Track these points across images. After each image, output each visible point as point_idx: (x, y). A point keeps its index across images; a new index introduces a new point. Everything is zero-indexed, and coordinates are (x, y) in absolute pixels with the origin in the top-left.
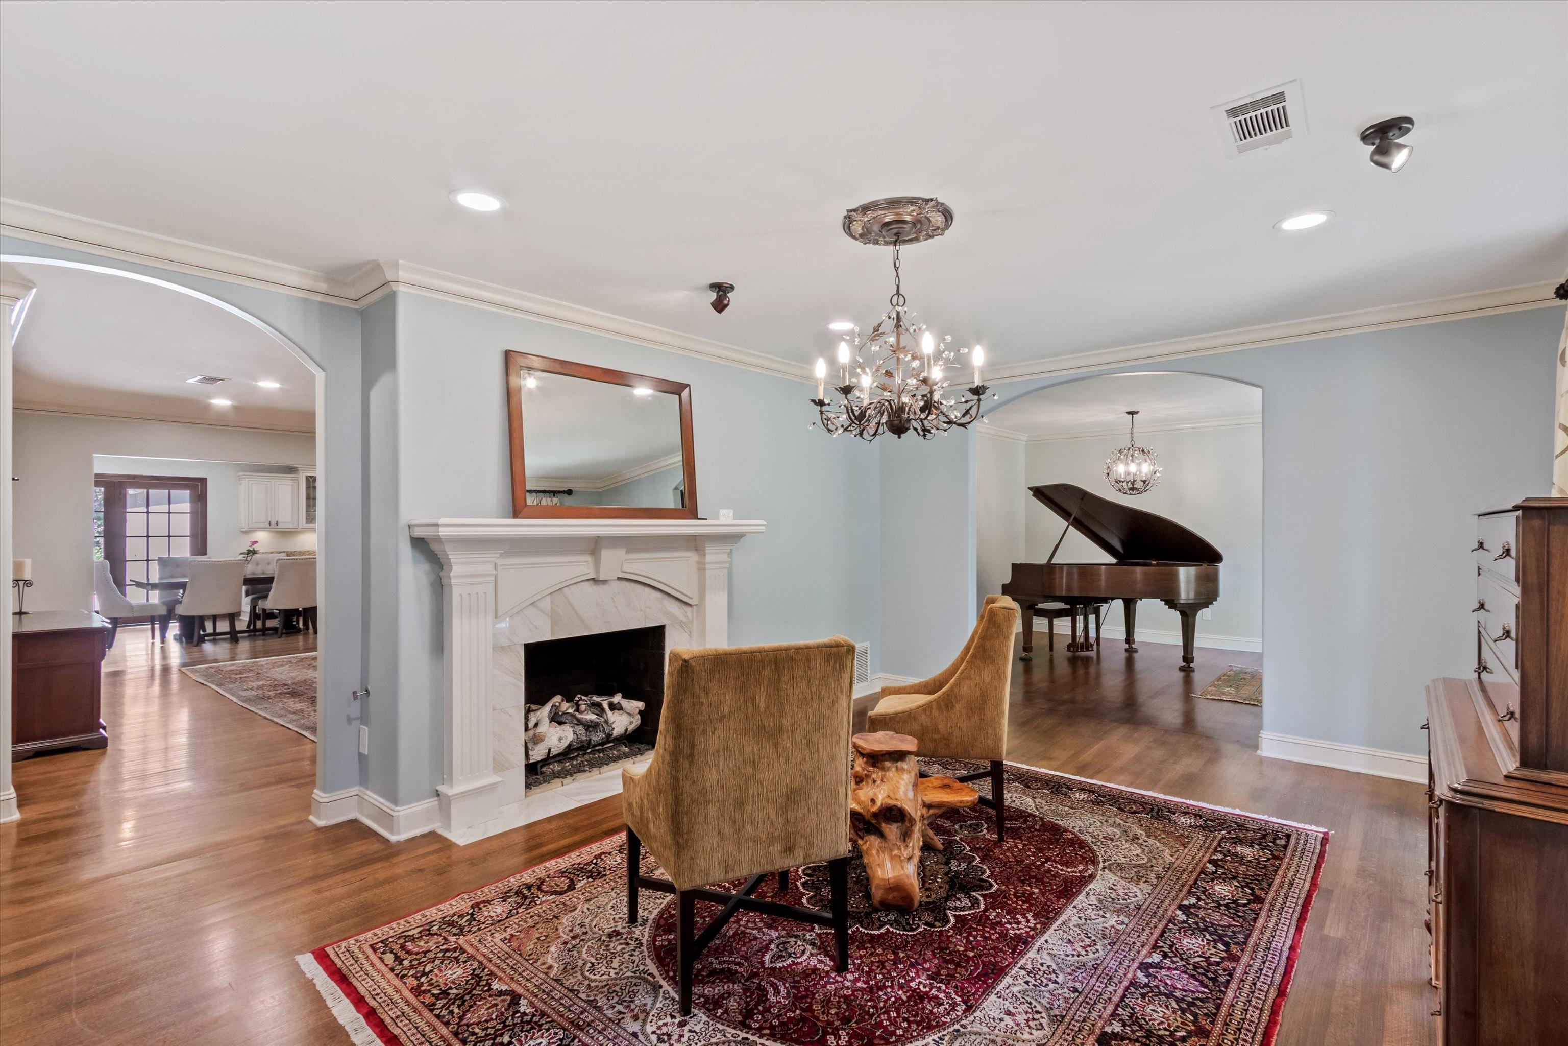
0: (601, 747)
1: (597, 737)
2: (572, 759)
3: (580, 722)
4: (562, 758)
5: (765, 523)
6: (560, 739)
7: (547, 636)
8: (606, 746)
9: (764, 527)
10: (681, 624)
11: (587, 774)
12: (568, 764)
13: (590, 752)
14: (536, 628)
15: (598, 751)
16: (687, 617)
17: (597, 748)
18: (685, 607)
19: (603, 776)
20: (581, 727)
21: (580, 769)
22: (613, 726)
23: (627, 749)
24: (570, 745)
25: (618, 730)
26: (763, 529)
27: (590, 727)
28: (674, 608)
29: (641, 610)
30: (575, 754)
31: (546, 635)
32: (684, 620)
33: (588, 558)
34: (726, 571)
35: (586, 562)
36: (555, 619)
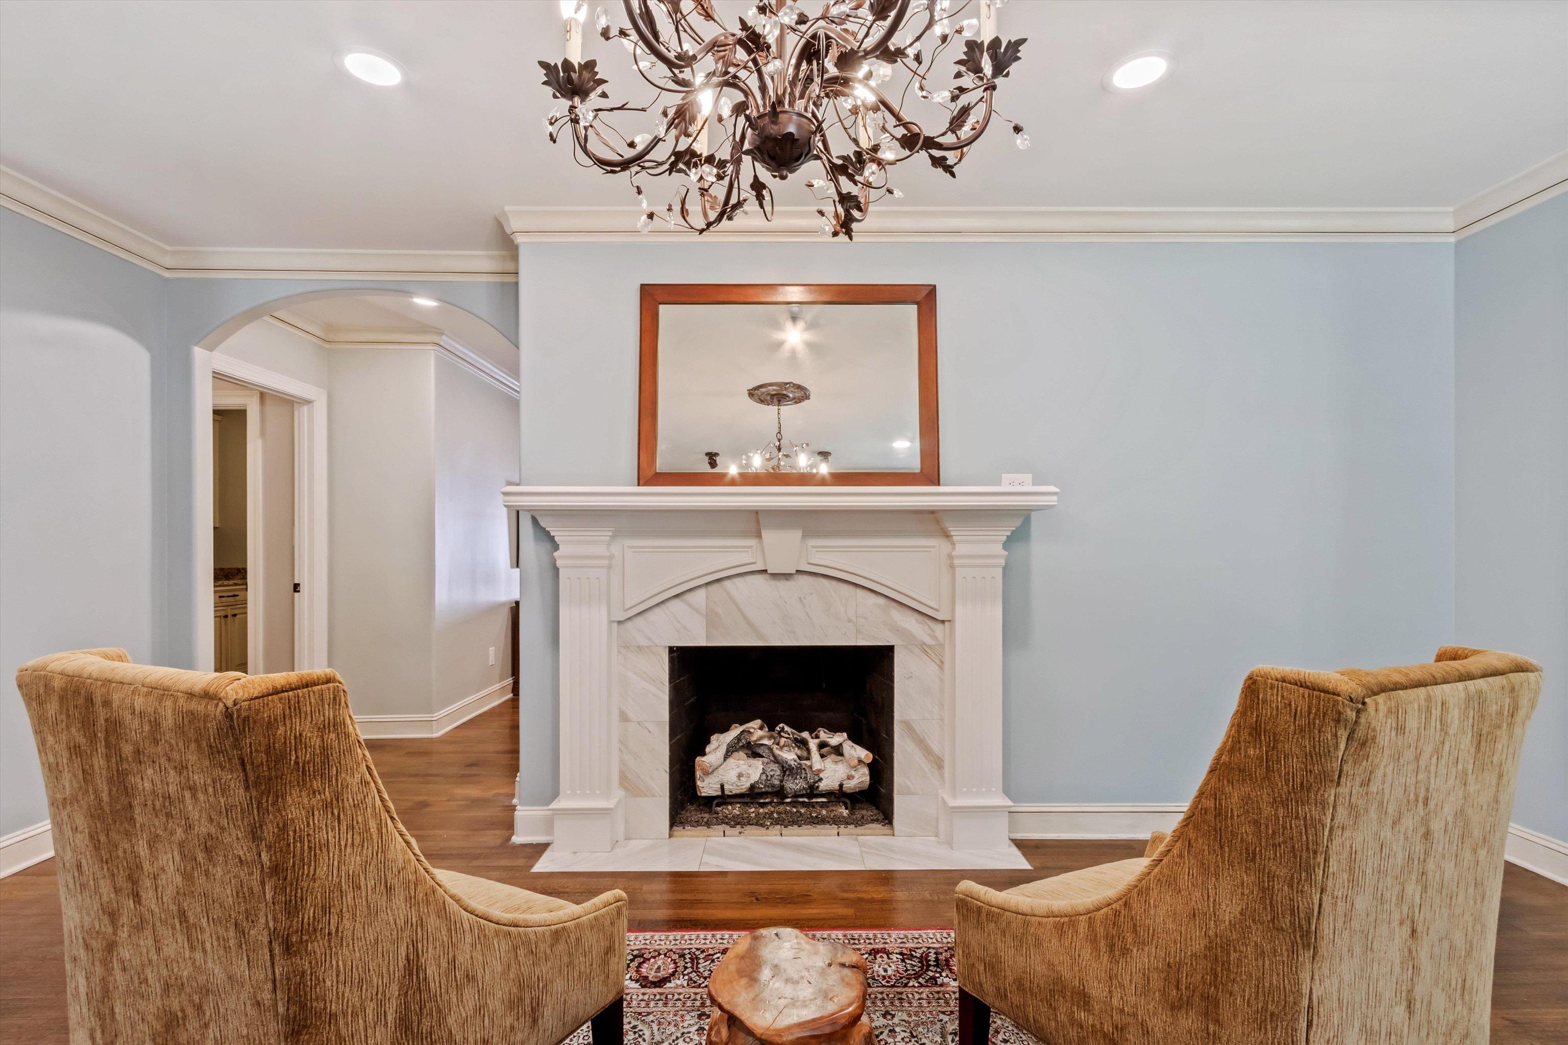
0: (806, 800)
1: (794, 785)
2: (763, 805)
3: (776, 760)
4: (746, 800)
5: (1056, 490)
6: (740, 776)
7: (701, 641)
8: (814, 800)
9: (1055, 498)
10: (924, 648)
11: (763, 830)
12: (753, 810)
13: (790, 803)
14: (685, 628)
15: (803, 804)
16: (934, 638)
17: (801, 800)
18: (930, 623)
19: (785, 839)
20: (775, 767)
21: (759, 822)
22: (821, 775)
23: (845, 812)
24: (752, 787)
25: (828, 783)
26: (1052, 500)
27: (787, 770)
28: (911, 623)
29: (850, 621)
30: (767, 800)
31: (699, 639)
32: (929, 641)
33: (752, 542)
34: (999, 571)
35: (750, 547)
36: (712, 621)
